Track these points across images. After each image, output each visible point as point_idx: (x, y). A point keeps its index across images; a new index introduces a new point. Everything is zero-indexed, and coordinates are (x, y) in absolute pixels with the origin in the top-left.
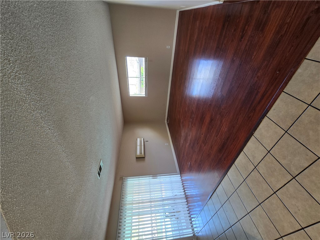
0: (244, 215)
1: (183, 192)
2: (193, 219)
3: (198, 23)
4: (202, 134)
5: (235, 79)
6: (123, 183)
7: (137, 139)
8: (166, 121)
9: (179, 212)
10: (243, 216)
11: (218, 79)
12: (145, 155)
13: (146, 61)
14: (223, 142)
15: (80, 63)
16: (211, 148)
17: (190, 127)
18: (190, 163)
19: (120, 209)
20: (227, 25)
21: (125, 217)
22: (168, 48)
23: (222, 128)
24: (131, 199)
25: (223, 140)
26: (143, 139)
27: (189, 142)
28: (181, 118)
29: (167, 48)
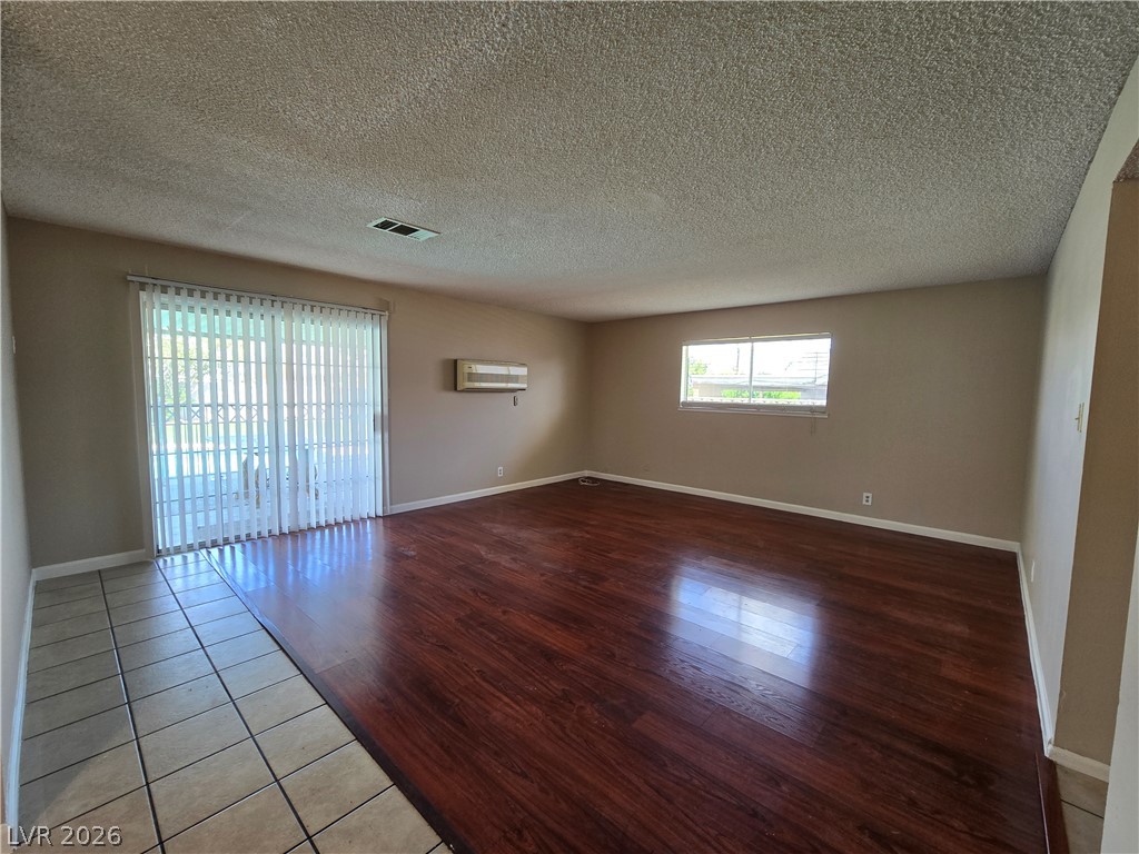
0: (147, 765)
1: (318, 523)
2: (215, 552)
3: (959, 629)
4: (504, 612)
5: (696, 782)
6: (368, 311)
7: (523, 365)
8: (587, 473)
9: (258, 503)
10: (145, 759)
11: (709, 701)
12: (462, 391)
13: (812, 409)
14: (449, 696)
15: (788, 153)
16: (442, 647)
17: (545, 564)
18: (413, 557)
19: (273, 298)
20: (941, 765)
21: (246, 315)
22: (865, 499)
23: (506, 700)
24: (308, 336)
25: (457, 701)
26: (524, 386)
27: (491, 557)
28: (587, 532)
29: (865, 494)
